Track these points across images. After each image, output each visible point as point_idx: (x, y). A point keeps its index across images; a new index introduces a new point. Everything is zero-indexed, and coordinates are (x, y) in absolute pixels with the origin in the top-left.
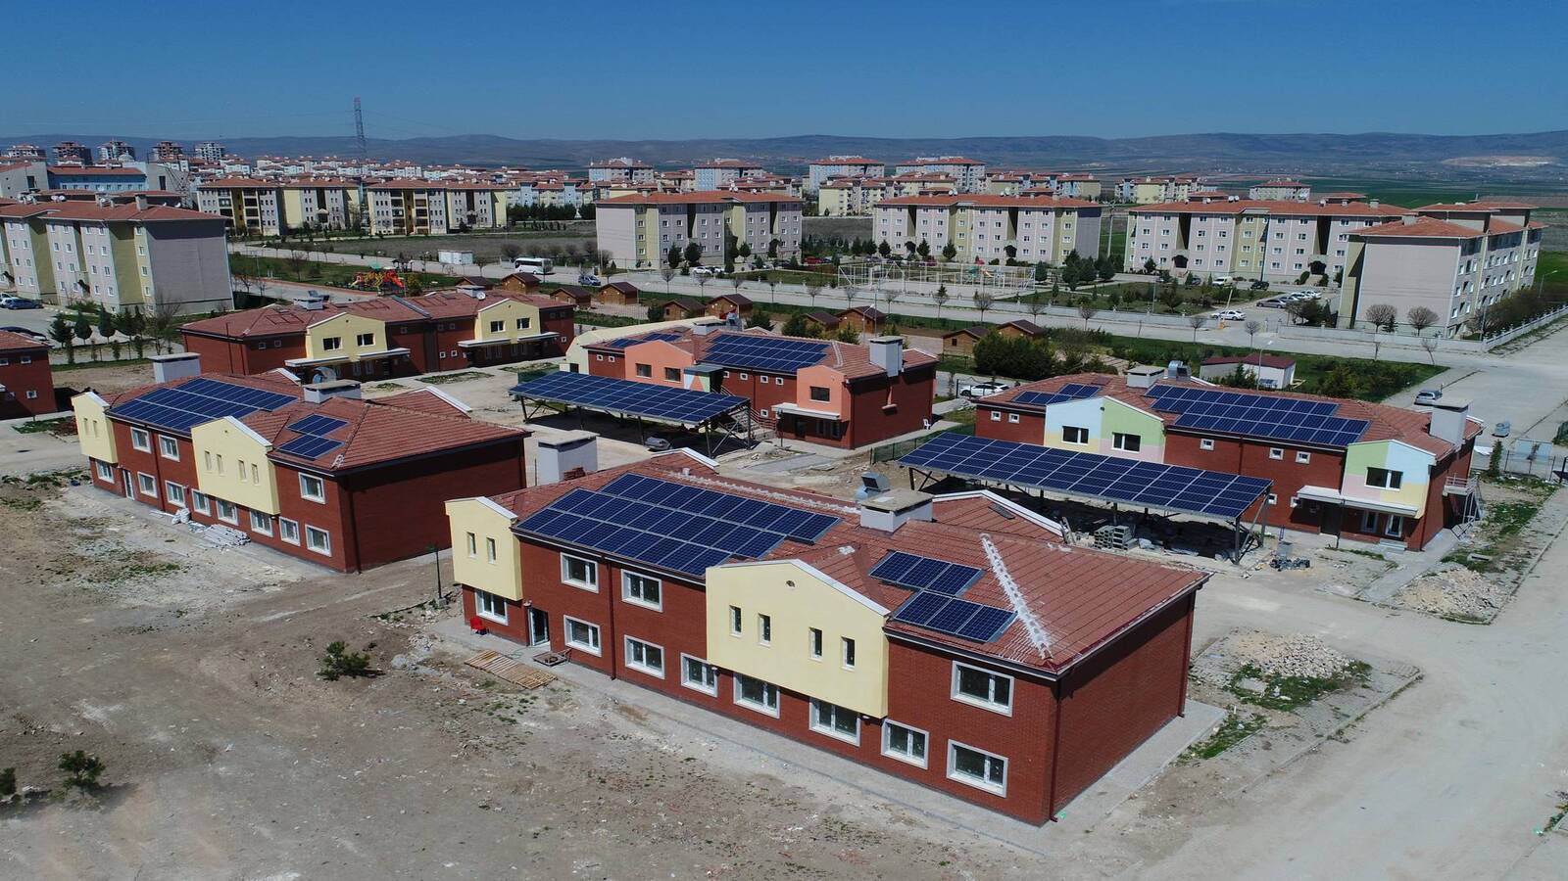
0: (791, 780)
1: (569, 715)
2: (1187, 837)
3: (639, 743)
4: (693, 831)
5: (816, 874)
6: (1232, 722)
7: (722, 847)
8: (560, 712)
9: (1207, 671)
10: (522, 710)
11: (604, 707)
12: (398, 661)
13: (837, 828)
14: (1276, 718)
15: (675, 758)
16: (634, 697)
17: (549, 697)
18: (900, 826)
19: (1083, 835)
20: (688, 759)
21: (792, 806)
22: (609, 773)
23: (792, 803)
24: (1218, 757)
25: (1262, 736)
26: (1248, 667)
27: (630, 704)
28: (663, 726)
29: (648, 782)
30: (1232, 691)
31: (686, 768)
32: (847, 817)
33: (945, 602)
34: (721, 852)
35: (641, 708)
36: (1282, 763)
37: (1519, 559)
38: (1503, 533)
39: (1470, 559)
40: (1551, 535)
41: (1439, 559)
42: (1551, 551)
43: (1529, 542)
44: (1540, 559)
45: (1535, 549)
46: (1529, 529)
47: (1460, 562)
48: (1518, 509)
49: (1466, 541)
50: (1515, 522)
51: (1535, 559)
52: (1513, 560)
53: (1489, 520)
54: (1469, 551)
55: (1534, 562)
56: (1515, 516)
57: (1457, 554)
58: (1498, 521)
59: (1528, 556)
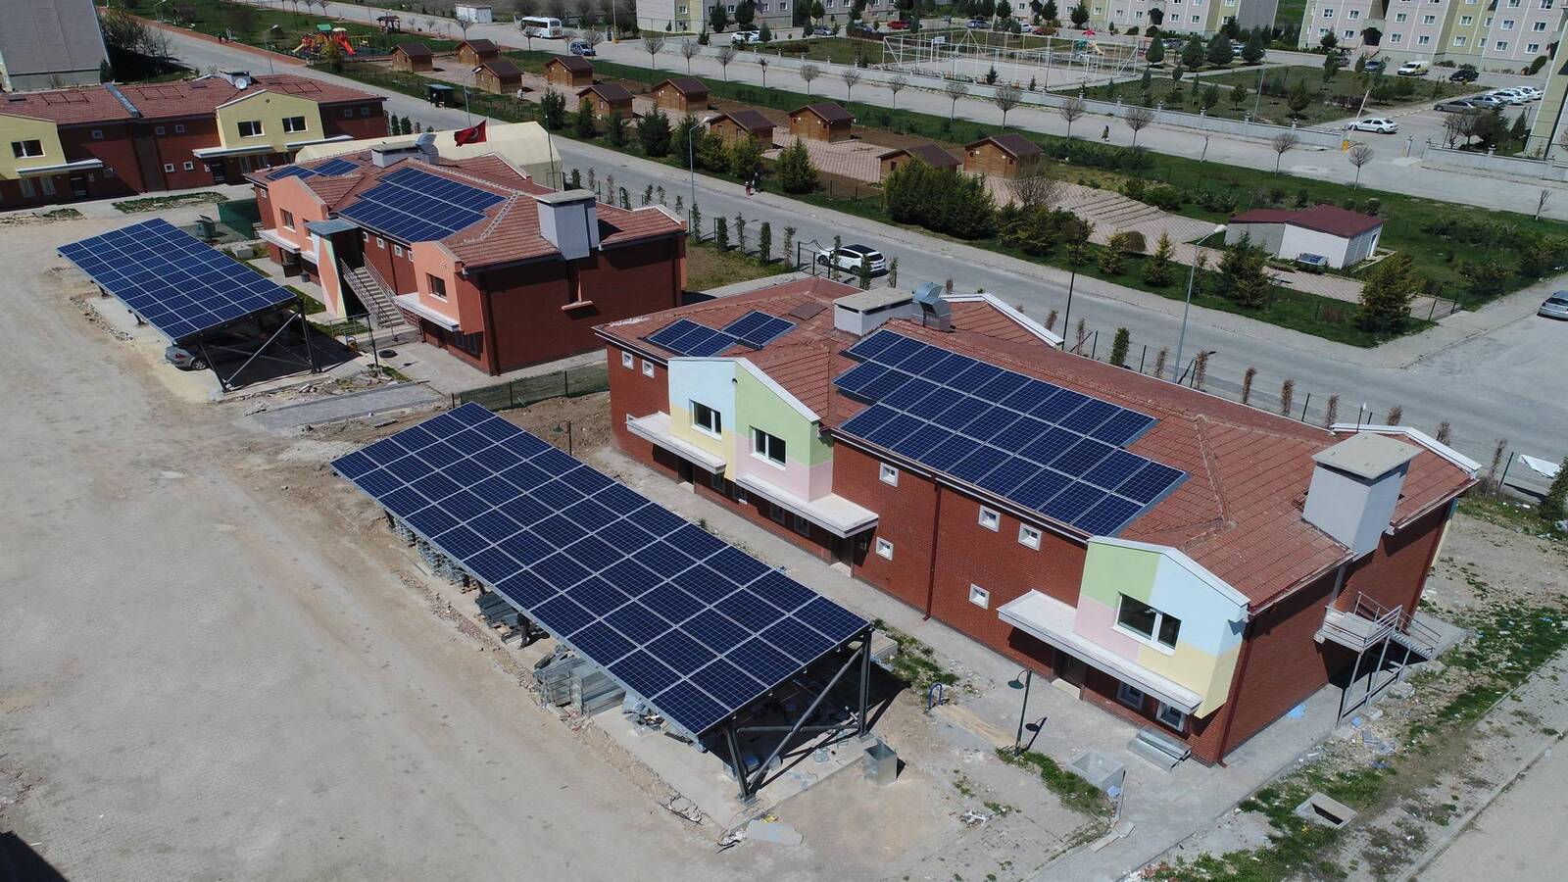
37: (1417, 823)
38: (1450, 711)
39: (1303, 811)
40: (1551, 732)
41: (1238, 798)
42: (1512, 795)
43: (1482, 755)
44: (1470, 825)
45: (1481, 783)
46: (1514, 706)
47: (1278, 816)
48: (1539, 627)
49: (1346, 733)
50: (1503, 675)
51: (1456, 825)
52: (1397, 831)
53: (1452, 658)
54: (1316, 780)
55: (1444, 840)
56: (1515, 650)
57: (1295, 782)
58: (1470, 662)
59: (1441, 815)
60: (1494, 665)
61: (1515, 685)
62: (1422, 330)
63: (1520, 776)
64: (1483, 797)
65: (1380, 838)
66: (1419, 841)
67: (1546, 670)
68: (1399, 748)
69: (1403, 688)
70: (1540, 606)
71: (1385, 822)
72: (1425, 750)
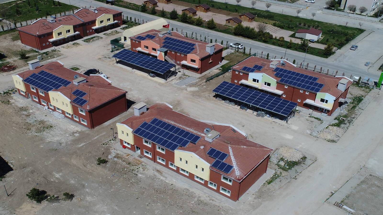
0: (191, 190)
1: (147, 172)
2: (261, 204)
3: (162, 180)
4: (175, 203)
5: (197, 213)
6: (276, 174)
7: (180, 207)
8: (145, 171)
9: (273, 159)
10: (138, 171)
11: (154, 170)
12: (110, 157)
13: (200, 202)
14: (284, 173)
15: (169, 184)
16: (159, 168)
17: (142, 167)
18: (211, 201)
19: (243, 203)
20: (172, 184)
21: (192, 197)
22: (158, 189)
23: (191, 196)
24: (270, 184)
25: (280, 178)
26: (282, 158)
27: (159, 170)
28: (166, 176)
29: (165, 191)
30: (278, 165)
31: (171, 187)
32: (202, 199)
33: (221, 162)
34: (180, 208)
35: (161, 171)
36: (282, 185)
37: (351, 119)
38: (352, 108)
39: (340, 119)
40: (362, 109)
41: (334, 119)
42: (360, 116)
43: (356, 112)
44: (356, 119)
45: (357, 115)
46: (358, 107)
47: (338, 120)
48: (359, 98)
49: (342, 112)
50: (356, 104)
51: (355, 119)
52: (350, 120)
53: (350, 103)
54: (341, 116)
55: (354, 120)
56: (357, 101)
57: (339, 117)
58: (353, 103)
59: (354, 118)
60: (355, 103)
61: (358, 105)
62: (333, 54)
63: (360, 114)
64: (357, 116)
65: (348, 120)
66: (352, 120)
67: (361, 103)
68: (348, 112)
69: (347, 107)
70: (359, 96)
71: (348, 119)
72: (350, 112)
